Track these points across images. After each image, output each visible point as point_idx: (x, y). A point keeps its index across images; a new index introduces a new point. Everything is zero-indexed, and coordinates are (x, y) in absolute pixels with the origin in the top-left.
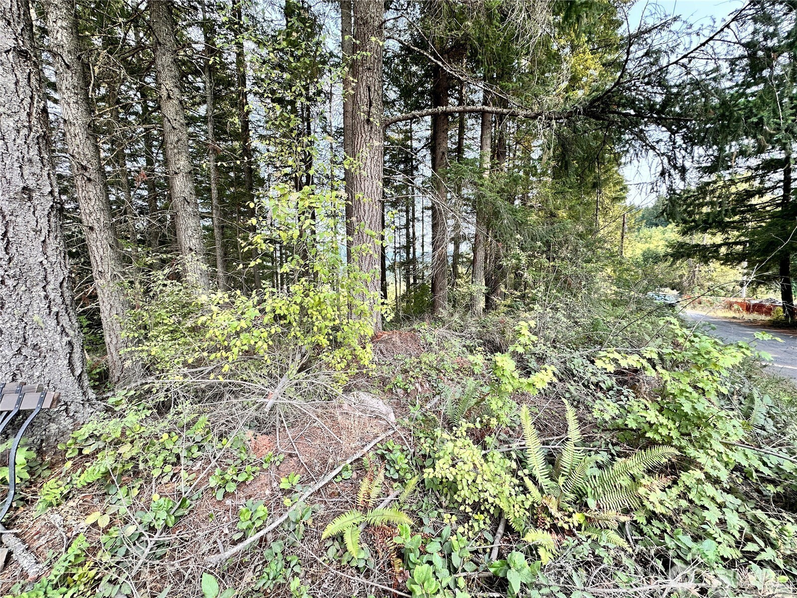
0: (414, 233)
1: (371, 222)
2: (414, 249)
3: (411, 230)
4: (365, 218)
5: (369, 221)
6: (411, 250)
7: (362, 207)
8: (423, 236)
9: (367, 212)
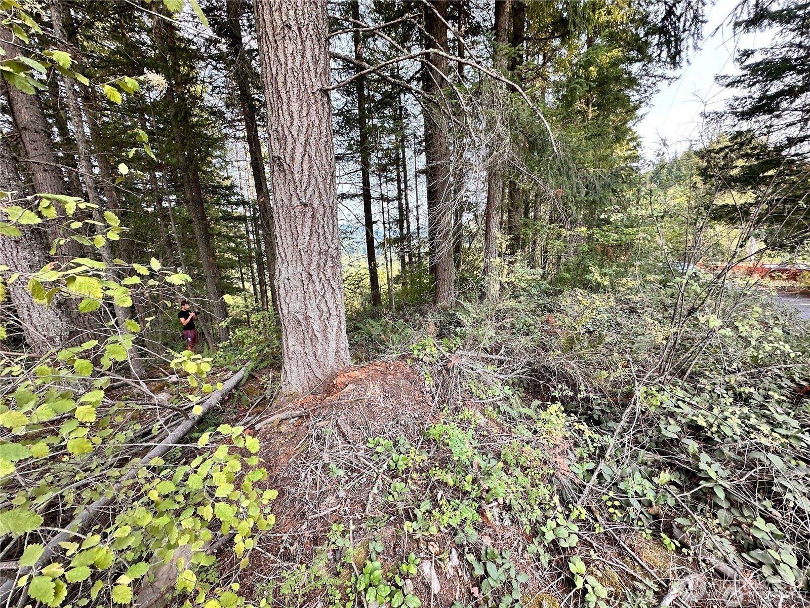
0: (407, 204)
1: (307, 142)
2: (408, 222)
3: (403, 201)
4: (295, 133)
5: (302, 138)
6: (405, 225)
7: (285, 107)
8: (417, 207)
9: (296, 115)
